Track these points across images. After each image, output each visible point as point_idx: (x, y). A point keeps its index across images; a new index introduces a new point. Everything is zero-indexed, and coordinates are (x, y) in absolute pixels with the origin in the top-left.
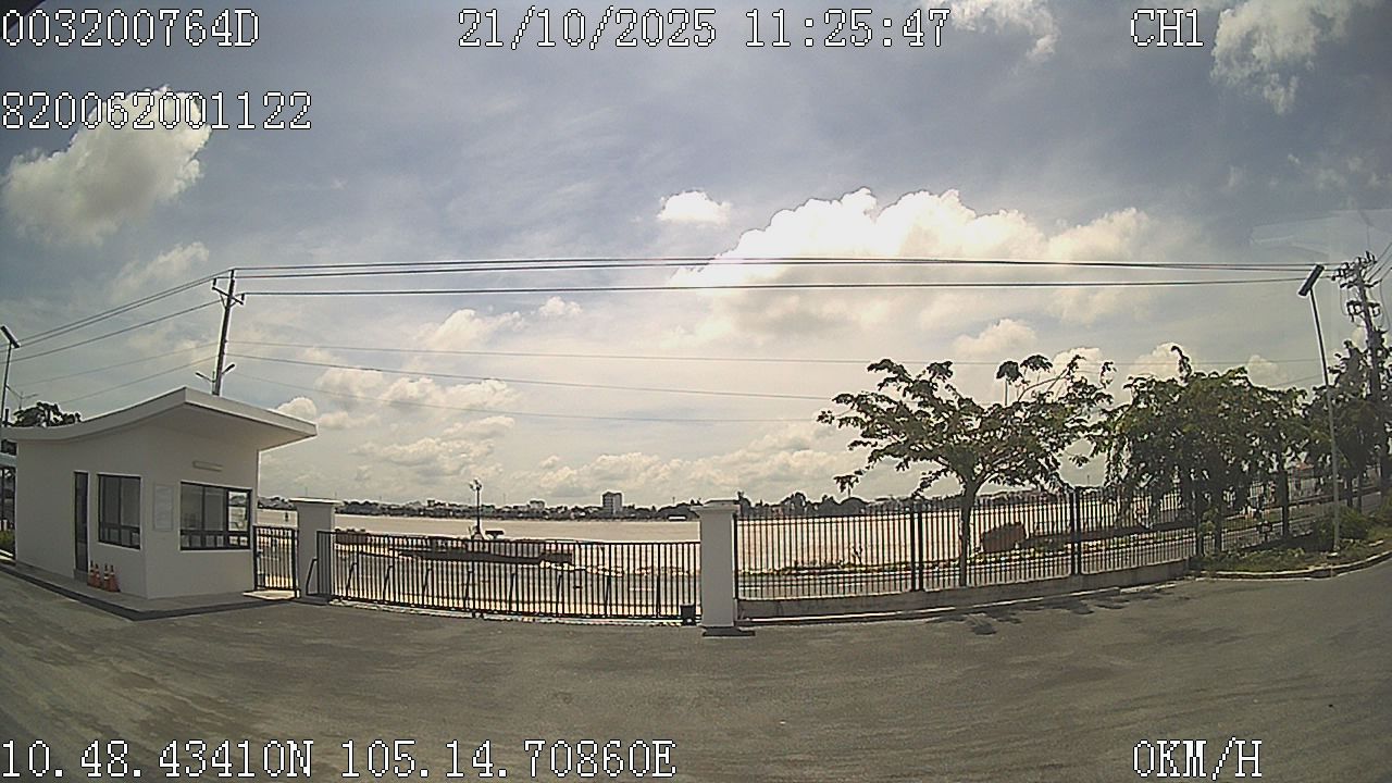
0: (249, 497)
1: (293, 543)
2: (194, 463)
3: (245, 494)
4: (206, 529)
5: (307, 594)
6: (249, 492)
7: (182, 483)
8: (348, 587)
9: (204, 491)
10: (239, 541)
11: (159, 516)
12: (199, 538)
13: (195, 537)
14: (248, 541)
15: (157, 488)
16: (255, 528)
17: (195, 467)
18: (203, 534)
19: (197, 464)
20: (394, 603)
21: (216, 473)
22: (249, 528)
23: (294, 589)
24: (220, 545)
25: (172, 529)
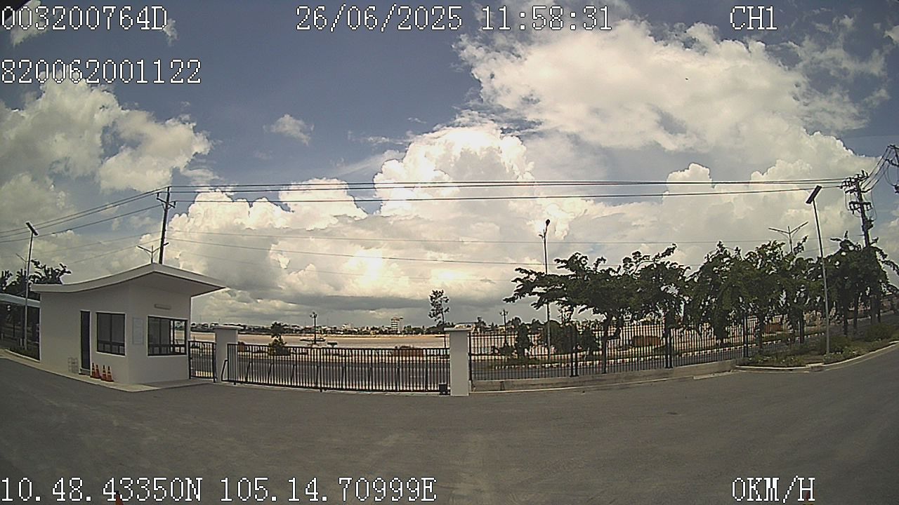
0: (186, 324)
1: (213, 352)
2: (155, 305)
3: (183, 323)
4: (162, 343)
5: (222, 381)
6: (186, 321)
7: (149, 317)
8: (246, 377)
9: (160, 321)
10: (180, 350)
11: (135, 334)
12: (158, 348)
13: (155, 348)
14: (185, 350)
15: (135, 320)
16: (189, 342)
17: (155, 307)
18: (160, 347)
19: (157, 305)
21: (167, 311)
22: (185, 342)
23: (214, 378)
24: (169, 353)
25: (143, 343)
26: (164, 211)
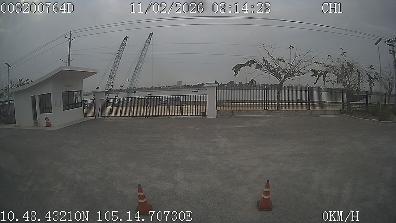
0: (81, 93)
1: (94, 104)
2: (65, 86)
3: (80, 92)
4: (70, 103)
5: (99, 117)
6: (81, 91)
7: (62, 92)
8: (110, 114)
9: (69, 93)
10: (79, 105)
11: (57, 102)
12: (68, 106)
13: (67, 107)
14: (81, 105)
15: (56, 95)
16: (83, 101)
17: (65, 87)
19: (66, 86)
20: (123, 116)
21: (72, 88)
22: (81, 101)
23: (95, 116)
24: (74, 107)
25: (61, 105)
26: (69, 43)
